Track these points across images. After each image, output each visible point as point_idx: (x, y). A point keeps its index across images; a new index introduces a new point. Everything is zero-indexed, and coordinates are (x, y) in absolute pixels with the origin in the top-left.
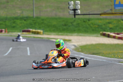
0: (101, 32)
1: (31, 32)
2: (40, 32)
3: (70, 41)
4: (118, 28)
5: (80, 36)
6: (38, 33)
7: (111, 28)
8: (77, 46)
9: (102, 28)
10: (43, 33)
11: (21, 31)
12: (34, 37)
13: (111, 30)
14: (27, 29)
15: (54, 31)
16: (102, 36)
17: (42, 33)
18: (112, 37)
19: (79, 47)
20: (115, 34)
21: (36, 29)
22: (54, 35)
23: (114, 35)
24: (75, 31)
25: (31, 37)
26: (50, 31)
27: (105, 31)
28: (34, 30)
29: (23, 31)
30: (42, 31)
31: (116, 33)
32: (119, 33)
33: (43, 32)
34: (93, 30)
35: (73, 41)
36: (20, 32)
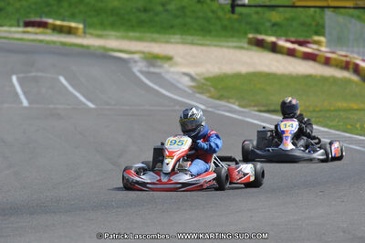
0: (251, 36)
1: (49, 26)
2: (77, 29)
3: (168, 58)
4: (295, 24)
5: (192, 43)
6: (70, 31)
7: (274, 25)
8: (198, 77)
9: (249, 23)
10: (85, 33)
11: (22, 24)
12: (64, 44)
13: (276, 28)
14: (38, 19)
15: (113, 26)
16: (255, 48)
17: (81, 31)
18: (285, 51)
19: (203, 81)
20: (293, 42)
21: (63, 20)
22: (118, 38)
23: (289, 45)
24: (172, 27)
25: (54, 42)
26: (103, 26)
27: (258, 31)
28: (58, 23)
29: (27, 24)
30: (81, 26)
31: (293, 39)
32: (301, 39)
33: (85, 27)
34: (225, 28)
35: (177, 59)
36: (18, 26)
